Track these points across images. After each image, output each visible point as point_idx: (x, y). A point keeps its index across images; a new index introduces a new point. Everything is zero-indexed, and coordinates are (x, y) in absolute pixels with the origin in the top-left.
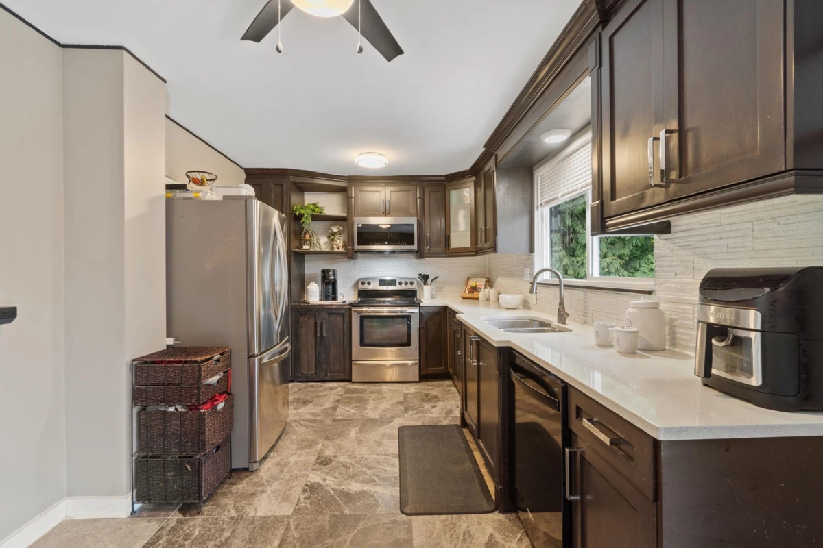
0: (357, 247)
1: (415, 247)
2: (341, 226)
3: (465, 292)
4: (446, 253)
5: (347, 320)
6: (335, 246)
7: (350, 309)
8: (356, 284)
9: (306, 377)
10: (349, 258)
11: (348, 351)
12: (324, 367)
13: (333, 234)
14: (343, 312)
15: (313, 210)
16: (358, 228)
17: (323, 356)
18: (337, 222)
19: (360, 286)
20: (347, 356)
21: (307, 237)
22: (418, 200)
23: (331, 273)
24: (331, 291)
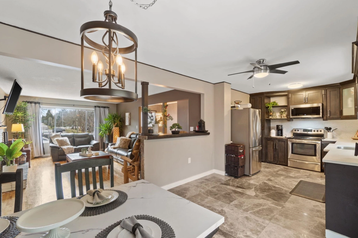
0: (291, 117)
1: (321, 116)
2: (285, 109)
3: (355, 136)
4: (340, 118)
5: (286, 144)
6: (283, 116)
7: (287, 140)
8: (292, 131)
9: (270, 162)
10: (288, 121)
11: (286, 154)
12: (276, 159)
13: (282, 112)
14: (284, 140)
15: (273, 104)
16: (292, 109)
17: (276, 155)
18: (283, 107)
19: (294, 131)
20: (286, 157)
21: (271, 114)
22: (323, 95)
23: (280, 126)
24: (280, 133)
